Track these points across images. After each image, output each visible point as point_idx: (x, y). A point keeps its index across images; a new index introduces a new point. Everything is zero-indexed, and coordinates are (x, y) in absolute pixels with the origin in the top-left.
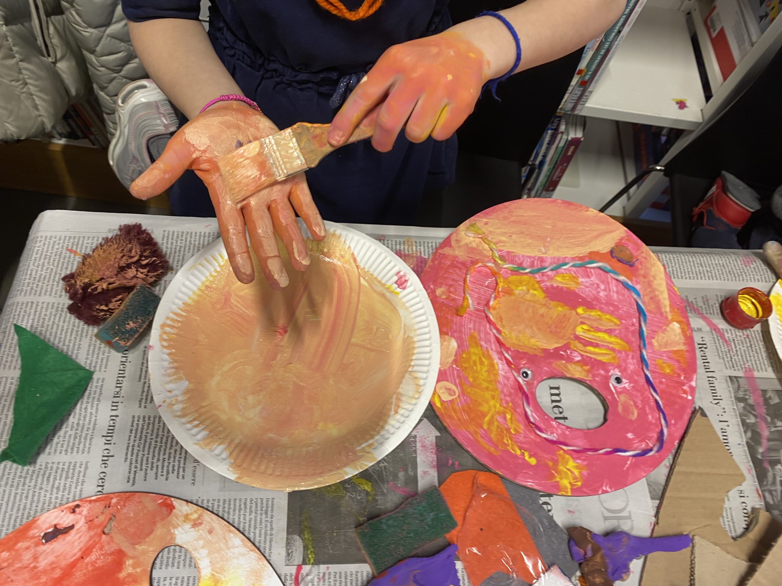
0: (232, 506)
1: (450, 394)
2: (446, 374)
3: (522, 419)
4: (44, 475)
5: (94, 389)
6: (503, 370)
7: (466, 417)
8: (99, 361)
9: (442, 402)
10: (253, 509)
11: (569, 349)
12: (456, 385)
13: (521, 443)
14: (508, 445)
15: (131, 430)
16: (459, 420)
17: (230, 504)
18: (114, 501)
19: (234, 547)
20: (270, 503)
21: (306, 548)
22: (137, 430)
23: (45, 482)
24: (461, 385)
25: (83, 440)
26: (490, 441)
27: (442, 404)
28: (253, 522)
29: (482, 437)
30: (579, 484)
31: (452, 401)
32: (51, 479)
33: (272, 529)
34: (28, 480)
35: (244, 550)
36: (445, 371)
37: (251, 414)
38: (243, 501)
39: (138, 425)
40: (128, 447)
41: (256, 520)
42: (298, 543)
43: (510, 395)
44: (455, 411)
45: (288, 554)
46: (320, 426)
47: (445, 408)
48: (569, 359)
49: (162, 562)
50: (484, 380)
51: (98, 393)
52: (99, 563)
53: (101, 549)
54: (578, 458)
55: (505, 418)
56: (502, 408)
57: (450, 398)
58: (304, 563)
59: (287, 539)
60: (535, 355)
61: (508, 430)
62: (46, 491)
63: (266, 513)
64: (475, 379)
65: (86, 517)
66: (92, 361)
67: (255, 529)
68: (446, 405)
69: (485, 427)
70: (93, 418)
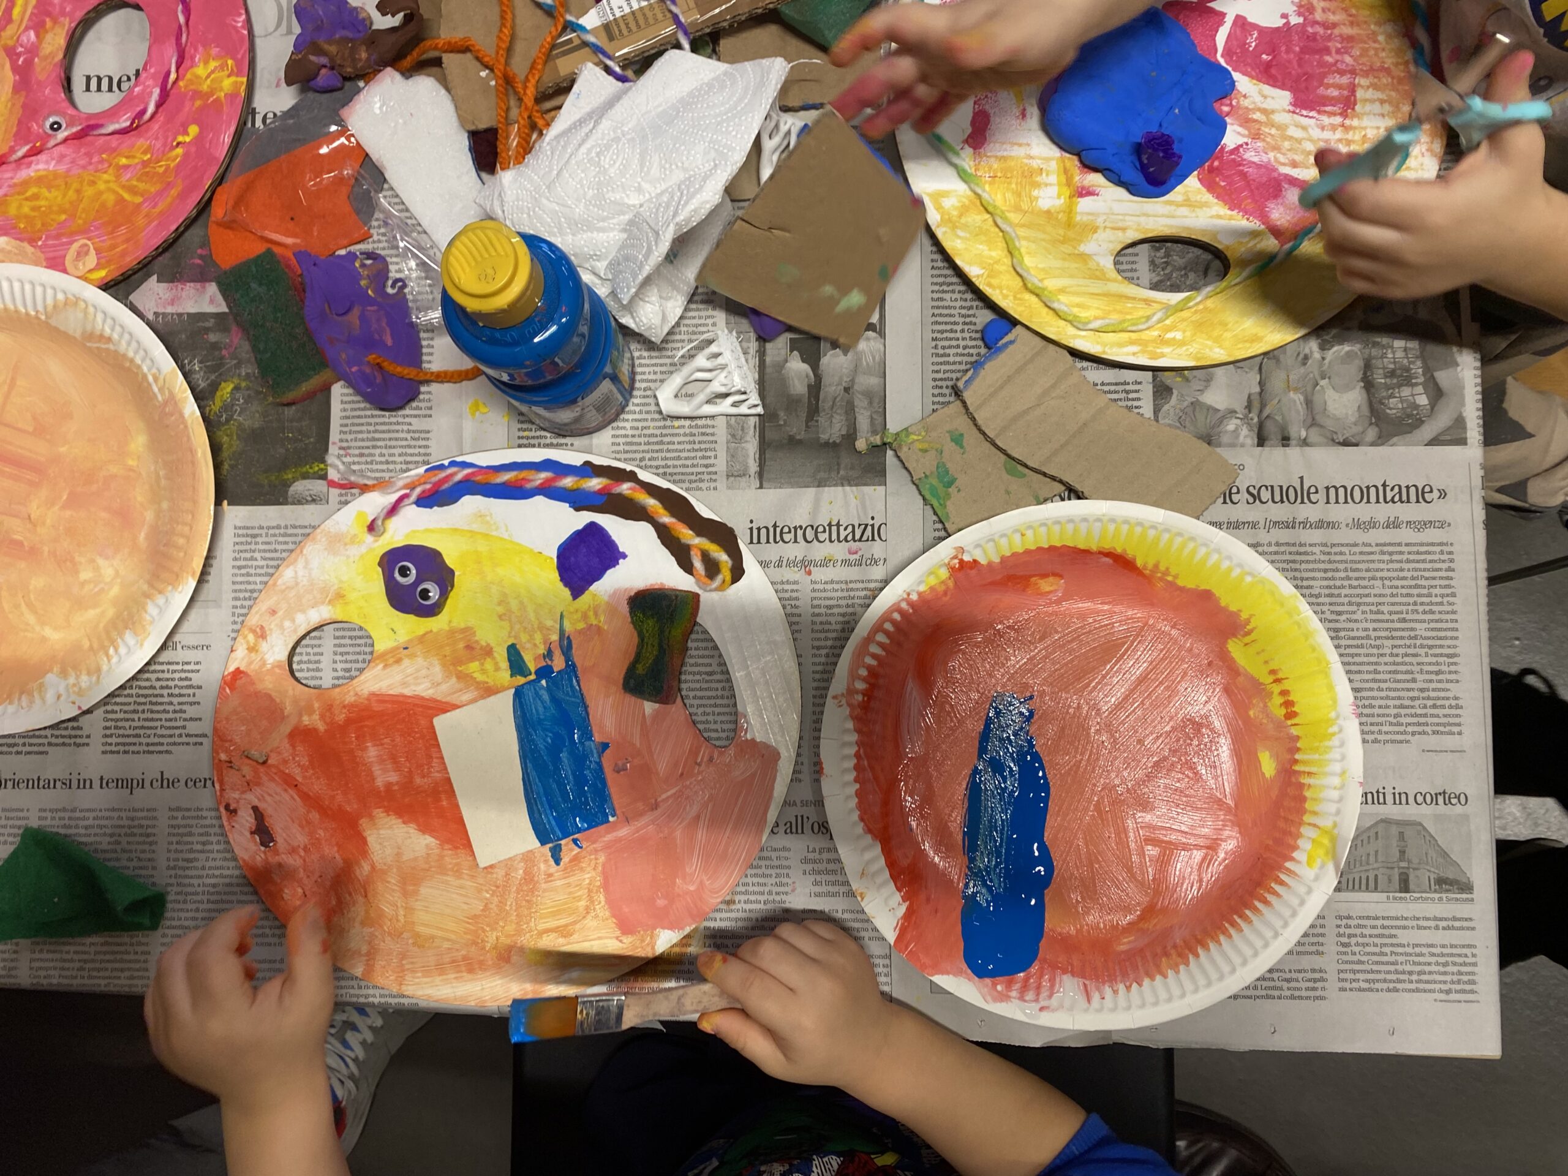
0: (243, 587)
1: (87, 253)
2: (54, 258)
3: (128, 139)
4: (184, 869)
5: (56, 822)
6: (47, 162)
7: (123, 230)
8: (10, 822)
9: (98, 267)
10: (248, 555)
11: (14, 48)
12: (71, 243)
13: (165, 145)
14: (168, 167)
15: (125, 752)
16: (127, 240)
17: (240, 591)
18: (223, 757)
19: (296, 577)
20: (241, 532)
21: (305, 476)
22: (124, 744)
23: (195, 864)
24: (73, 234)
25: (136, 823)
26: (160, 194)
27: (103, 268)
28: (268, 555)
29: (154, 207)
30: (230, 62)
31: (98, 252)
32: (192, 856)
33: (278, 527)
34: (190, 889)
35: (301, 563)
36: (47, 259)
37: (108, 572)
38: (236, 571)
39: (117, 744)
40: (149, 752)
41: (265, 551)
42: (300, 487)
43: (89, 155)
44: (113, 247)
45: (314, 501)
46: (131, 463)
47: (109, 262)
48: (33, 51)
49: (313, 678)
50: (64, 196)
51: (62, 814)
52: (305, 761)
53: (285, 762)
54: (192, 58)
55: (126, 167)
56: (111, 171)
57: (93, 252)
58: (324, 477)
59: (293, 503)
60: (25, 106)
61: (145, 164)
62: (207, 859)
63: (254, 536)
64: (62, 211)
65: (243, 792)
66: (9, 835)
67: (276, 551)
68: (103, 261)
69: (138, 200)
70: (103, 814)
